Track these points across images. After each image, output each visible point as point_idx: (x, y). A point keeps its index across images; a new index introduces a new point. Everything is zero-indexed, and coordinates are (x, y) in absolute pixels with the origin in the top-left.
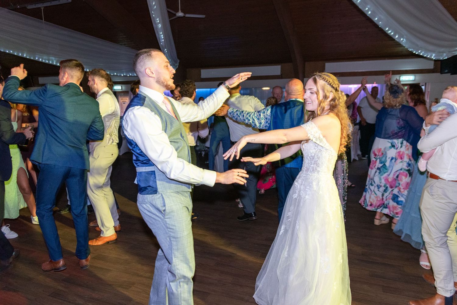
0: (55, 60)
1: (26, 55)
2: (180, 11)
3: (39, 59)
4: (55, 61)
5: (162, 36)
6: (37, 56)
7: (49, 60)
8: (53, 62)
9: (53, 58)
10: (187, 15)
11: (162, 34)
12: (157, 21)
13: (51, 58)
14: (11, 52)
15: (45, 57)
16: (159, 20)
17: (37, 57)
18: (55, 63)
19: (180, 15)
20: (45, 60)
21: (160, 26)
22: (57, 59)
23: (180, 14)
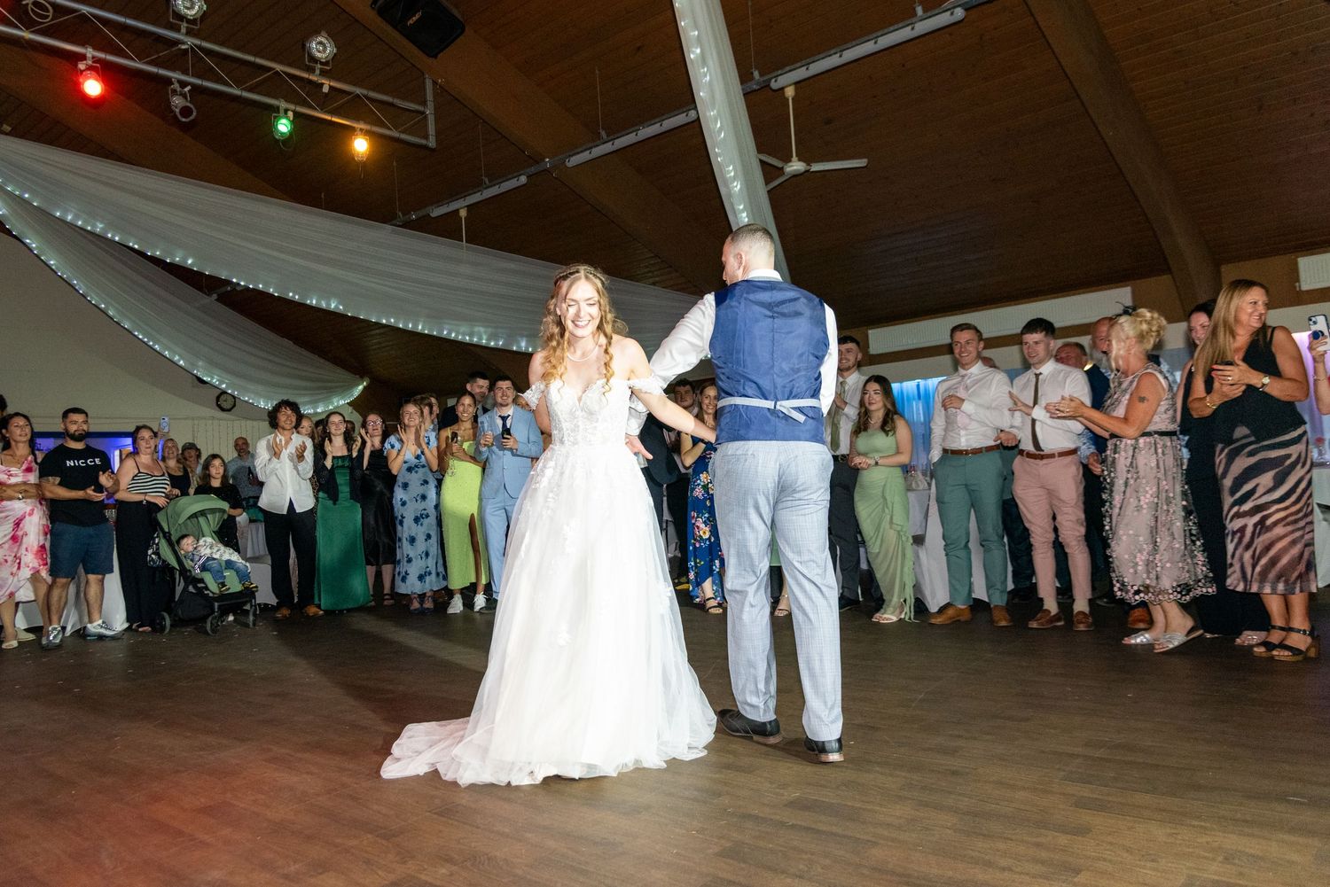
0: (485, 332)
1: (423, 327)
2: (795, 158)
3: (450, 333)
4: (485, 337)
5: (744, 215)
6: (447, 326)
7: (471, 335)
8: (481, 339)
9: (482, 329)
10: (816, 167)
11: (742, 211)
12: (729, 172)
13: (476, 329)
14: (392, 320)
15: (462, 329)
16: (734, 169)
17: (447, 329)
18: (487, 340)
19: (795, 168)
20: (464, 334)
21: (737, 187)
22: (490, 330)
23: (796, 166)
